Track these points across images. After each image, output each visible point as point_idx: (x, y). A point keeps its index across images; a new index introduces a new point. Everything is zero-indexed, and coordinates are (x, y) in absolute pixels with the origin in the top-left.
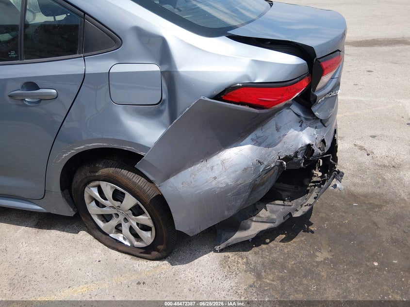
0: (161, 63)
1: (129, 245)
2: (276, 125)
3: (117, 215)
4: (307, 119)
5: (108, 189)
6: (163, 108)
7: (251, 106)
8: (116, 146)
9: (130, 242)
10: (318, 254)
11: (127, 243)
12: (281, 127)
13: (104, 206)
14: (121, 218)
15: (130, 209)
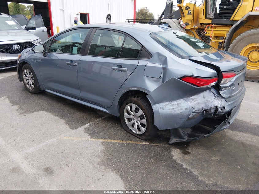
0: (163, 65)
1: (135, 133)
2: (204, 96)
3: (134, 119)
4: (217, 96)
5: (134, 107)
6: (160, 80)
7: (192, 84)
8: (141, 90)
9: (136, 132)
10: (213, 157)
11: (135, 132)
12: (205, 97)
13: (130, 115)
14: (135, 121)
15: (140, 117)
